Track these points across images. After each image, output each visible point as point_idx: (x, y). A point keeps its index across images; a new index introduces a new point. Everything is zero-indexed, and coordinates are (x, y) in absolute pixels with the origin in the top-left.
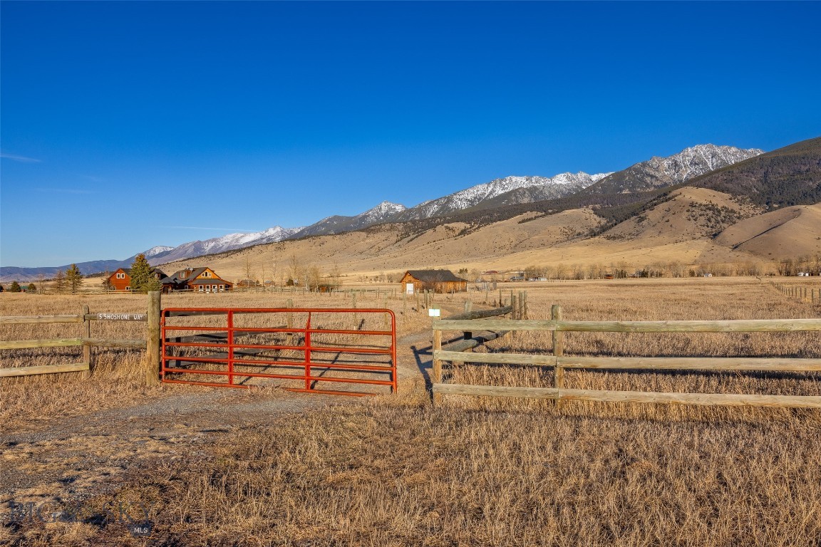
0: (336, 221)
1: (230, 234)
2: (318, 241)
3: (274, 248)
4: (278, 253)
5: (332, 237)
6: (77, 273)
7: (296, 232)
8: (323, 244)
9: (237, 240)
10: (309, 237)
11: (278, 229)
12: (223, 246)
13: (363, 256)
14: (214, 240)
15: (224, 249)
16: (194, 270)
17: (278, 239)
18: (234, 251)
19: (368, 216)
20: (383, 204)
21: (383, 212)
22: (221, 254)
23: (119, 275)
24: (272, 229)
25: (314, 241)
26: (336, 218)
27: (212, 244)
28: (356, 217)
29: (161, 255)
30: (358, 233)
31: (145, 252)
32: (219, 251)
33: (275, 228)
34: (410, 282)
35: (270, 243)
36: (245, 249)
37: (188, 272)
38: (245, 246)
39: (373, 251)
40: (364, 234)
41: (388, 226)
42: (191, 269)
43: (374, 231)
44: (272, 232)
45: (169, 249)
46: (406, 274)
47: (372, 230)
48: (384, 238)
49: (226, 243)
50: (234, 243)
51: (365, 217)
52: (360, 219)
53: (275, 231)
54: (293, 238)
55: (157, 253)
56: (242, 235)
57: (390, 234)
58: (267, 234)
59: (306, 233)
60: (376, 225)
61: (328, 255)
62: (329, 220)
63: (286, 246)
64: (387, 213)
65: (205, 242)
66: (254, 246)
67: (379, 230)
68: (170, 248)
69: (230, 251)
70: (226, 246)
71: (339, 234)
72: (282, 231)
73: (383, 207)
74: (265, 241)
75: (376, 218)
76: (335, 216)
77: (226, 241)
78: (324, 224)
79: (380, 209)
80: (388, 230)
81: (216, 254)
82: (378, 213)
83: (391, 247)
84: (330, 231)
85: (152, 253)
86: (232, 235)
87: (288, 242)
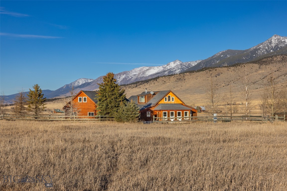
0: (229, 54)
2: (214, 72)
3: (175, 79)
4: (180, 83)
5: (226, 69)
7: (193, 65)
8: (219, 75)
9: (144, 73)
10: (206, 69)
11: (178, 63)
12: (132, 78)
13: (256, 86)
14: (125, 73)
15: (133, 80)
17: (178, 71)
18: (142, 82)
19: (259, 49)
20: (274, 37)
21: (273, 45)
22: (131, 84)
24: (172, 63)
25: (211, 72)
26: (229, 52)
27: (124, 76)
28: (247, 50)
29: (83, 85)
30: (251, 65)
31: (71, 84)
32: (128, 83)
33: (175, 62)
35: (172, 75)
36: (151, 80)
38: (150, 78)
39: (265, 81)
40: (256, 66)
41: (279, 58)
43: (266, 63)
44: (172, 65)
45: (89, 81)
47: (264, 62)
48: (276, 69)
49: (135, 75)
50: (140, 76)
51: (257, 50)
52: (251, 52)
53: (176, 64)
54: (192, 70)
55: (80, 84)
56: (148, 68)
57: (281, 65)
58: (168, 67)
59: (203, 66)
60: (267, 57)
61: (223, 85)
62: (223, 53)
63: (186, 77)
64: (277, 46)
65: (118, 75)
66: (158, 77)
67: (271, 62)
68: (91, 80)
69: (139, 82)
70: (134, 78)
71: (233, 66)
72: (181, 64)
73: (273, 41)
74: (166, 73)
75: (266, 50)
76: (228, 50)
77: (135, 73)
78: (219, 58)
79: (271, 43)
80: (279, 61)
81: (127, 85)
82: (268, 46)
83: (283, 77)
84: (224, 63)
85: (76, 84)
86: (140, 68)
87: (188, 74)
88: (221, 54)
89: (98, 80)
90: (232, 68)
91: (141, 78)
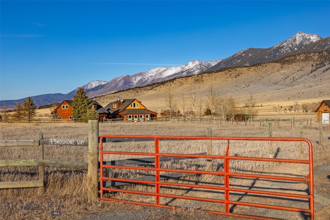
0: (250, 53)
1: (155, 68)
2: (234, 72)
3: (193, 80)
4: (197, 85)
5: (246, 69)
6: (32, 104)
7: (213, 65)
8: (239, 75)
9: (161, 74)
10: (225, 69)
11: (197, 63)
12: (148, 79)
13: (278, 86)
14: (141, 74)
15: (149, 82)
16: (124, 102)
17: (197, 72)
18: (158, 83)
19: (283, 47)
20: (298, 34)
21: (298, 43)
22: (146, 86)
23: (63, 107)
24: (191, 63)
25: (230, 73)
26: (251, 50)
27: (139, 78)
28: (270, 48)
29: (97, 88)
30: (272, 64)
31: (84, 86)
33: (194, 62)
34: (326, 111)
35: (190, 76)
36: (167, 81)
37: (119, 103)
38: (167, 79)
39: (287, 81)
40: (278, 65)
41: (302, 57)
42: (122, 101)
43: (289, 62)
44: (191, 65)
45: (103, 83)
46: (322, 103)
47: (286, 61)
48: (299, 69)
49: (151, 76)
50: (157, 77)
51: (280, 48)
52: (274, 50)
53: (195, 64)
54: (210, 71)
55: (94, 87)
56: (165, 69)
57: (304, 64)
58: (187, 68)
59: (223, 66)
60: (290, 56)
61: (243, 86)
62: (244, 52)
63: (204, 78)
64: (301, 43)
65: (133, 76)
66: (175, 78)
67: (293, 61)
68: (104, 82)
69: (154, 84)
70: (151, 79)
71: (254, 66)
72: (200, 64)
73: (297, 38)
74: (185, 74)
75: (290, 48)
76: (250, 49)
77: (151, 75)
78: (240, 57)
79: (295, 40)
80: (302, 60)
81: (143, 87)
82: (292, 44)
83: (306, 77)
84: (245, 63)
85: (89, 87)
86: (156, 69)
87: (206, 74)
88: (243, 53)
89: (112, 83)
90: (253, 68)
91: (158, 79)
